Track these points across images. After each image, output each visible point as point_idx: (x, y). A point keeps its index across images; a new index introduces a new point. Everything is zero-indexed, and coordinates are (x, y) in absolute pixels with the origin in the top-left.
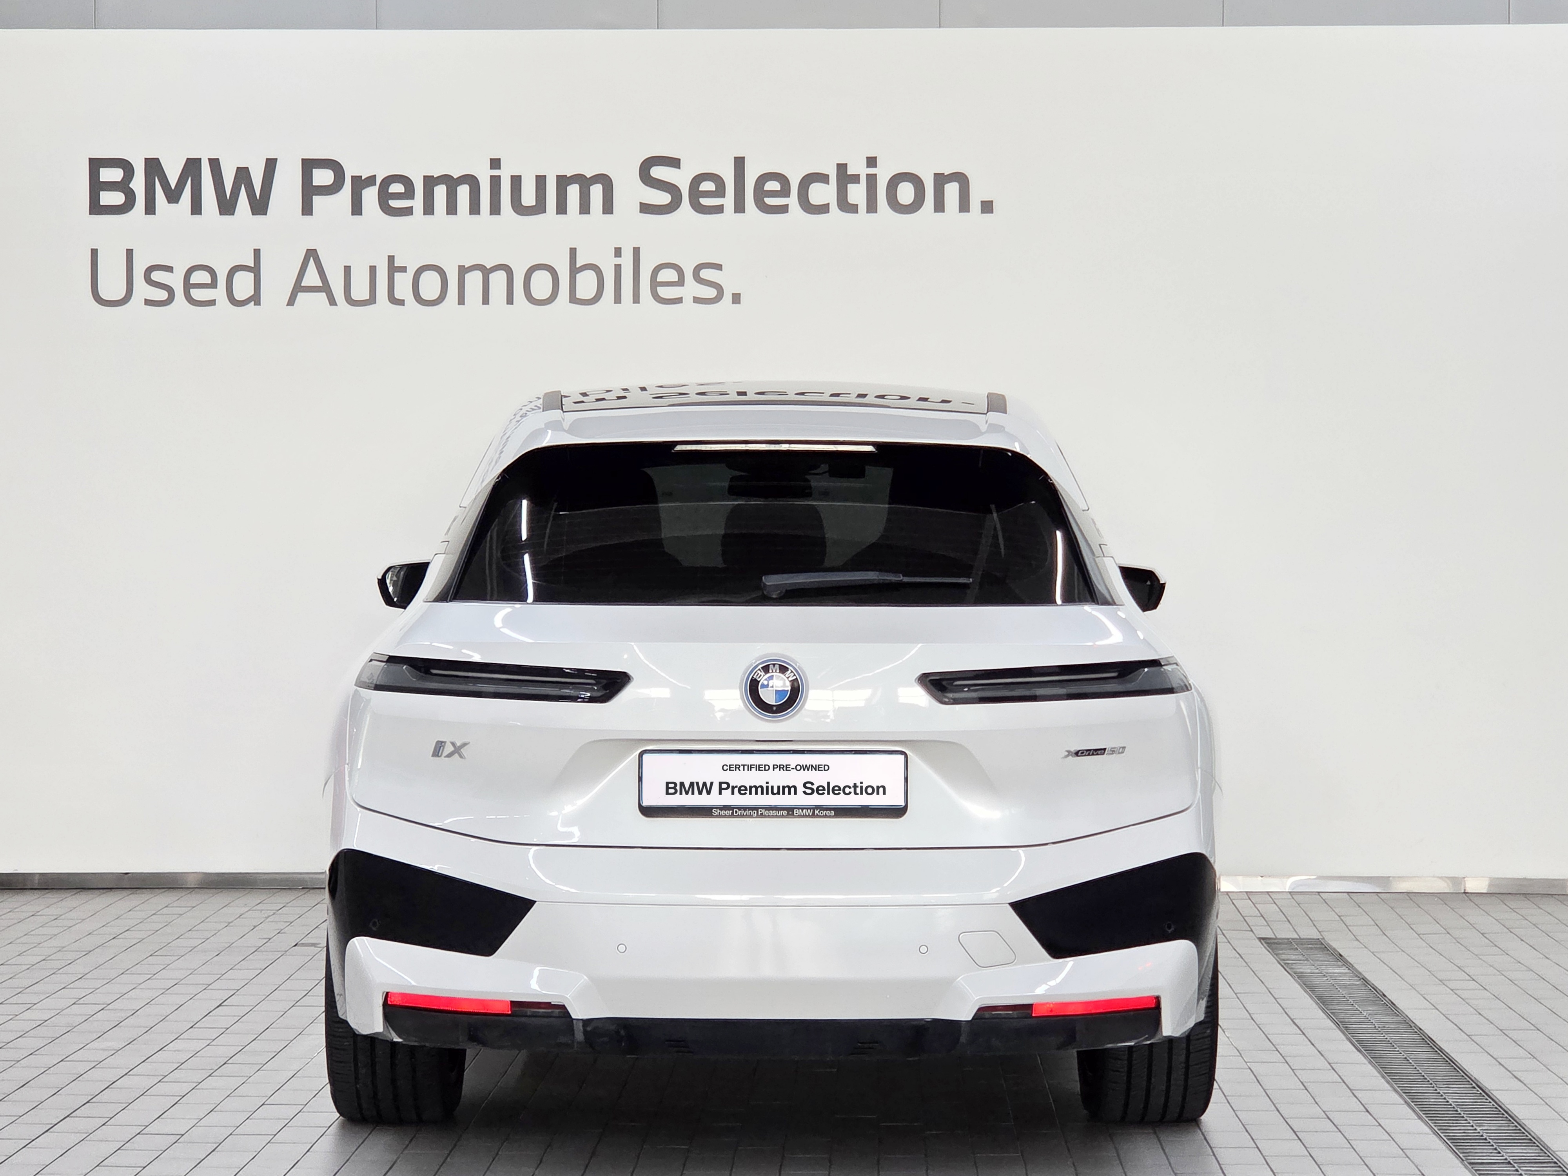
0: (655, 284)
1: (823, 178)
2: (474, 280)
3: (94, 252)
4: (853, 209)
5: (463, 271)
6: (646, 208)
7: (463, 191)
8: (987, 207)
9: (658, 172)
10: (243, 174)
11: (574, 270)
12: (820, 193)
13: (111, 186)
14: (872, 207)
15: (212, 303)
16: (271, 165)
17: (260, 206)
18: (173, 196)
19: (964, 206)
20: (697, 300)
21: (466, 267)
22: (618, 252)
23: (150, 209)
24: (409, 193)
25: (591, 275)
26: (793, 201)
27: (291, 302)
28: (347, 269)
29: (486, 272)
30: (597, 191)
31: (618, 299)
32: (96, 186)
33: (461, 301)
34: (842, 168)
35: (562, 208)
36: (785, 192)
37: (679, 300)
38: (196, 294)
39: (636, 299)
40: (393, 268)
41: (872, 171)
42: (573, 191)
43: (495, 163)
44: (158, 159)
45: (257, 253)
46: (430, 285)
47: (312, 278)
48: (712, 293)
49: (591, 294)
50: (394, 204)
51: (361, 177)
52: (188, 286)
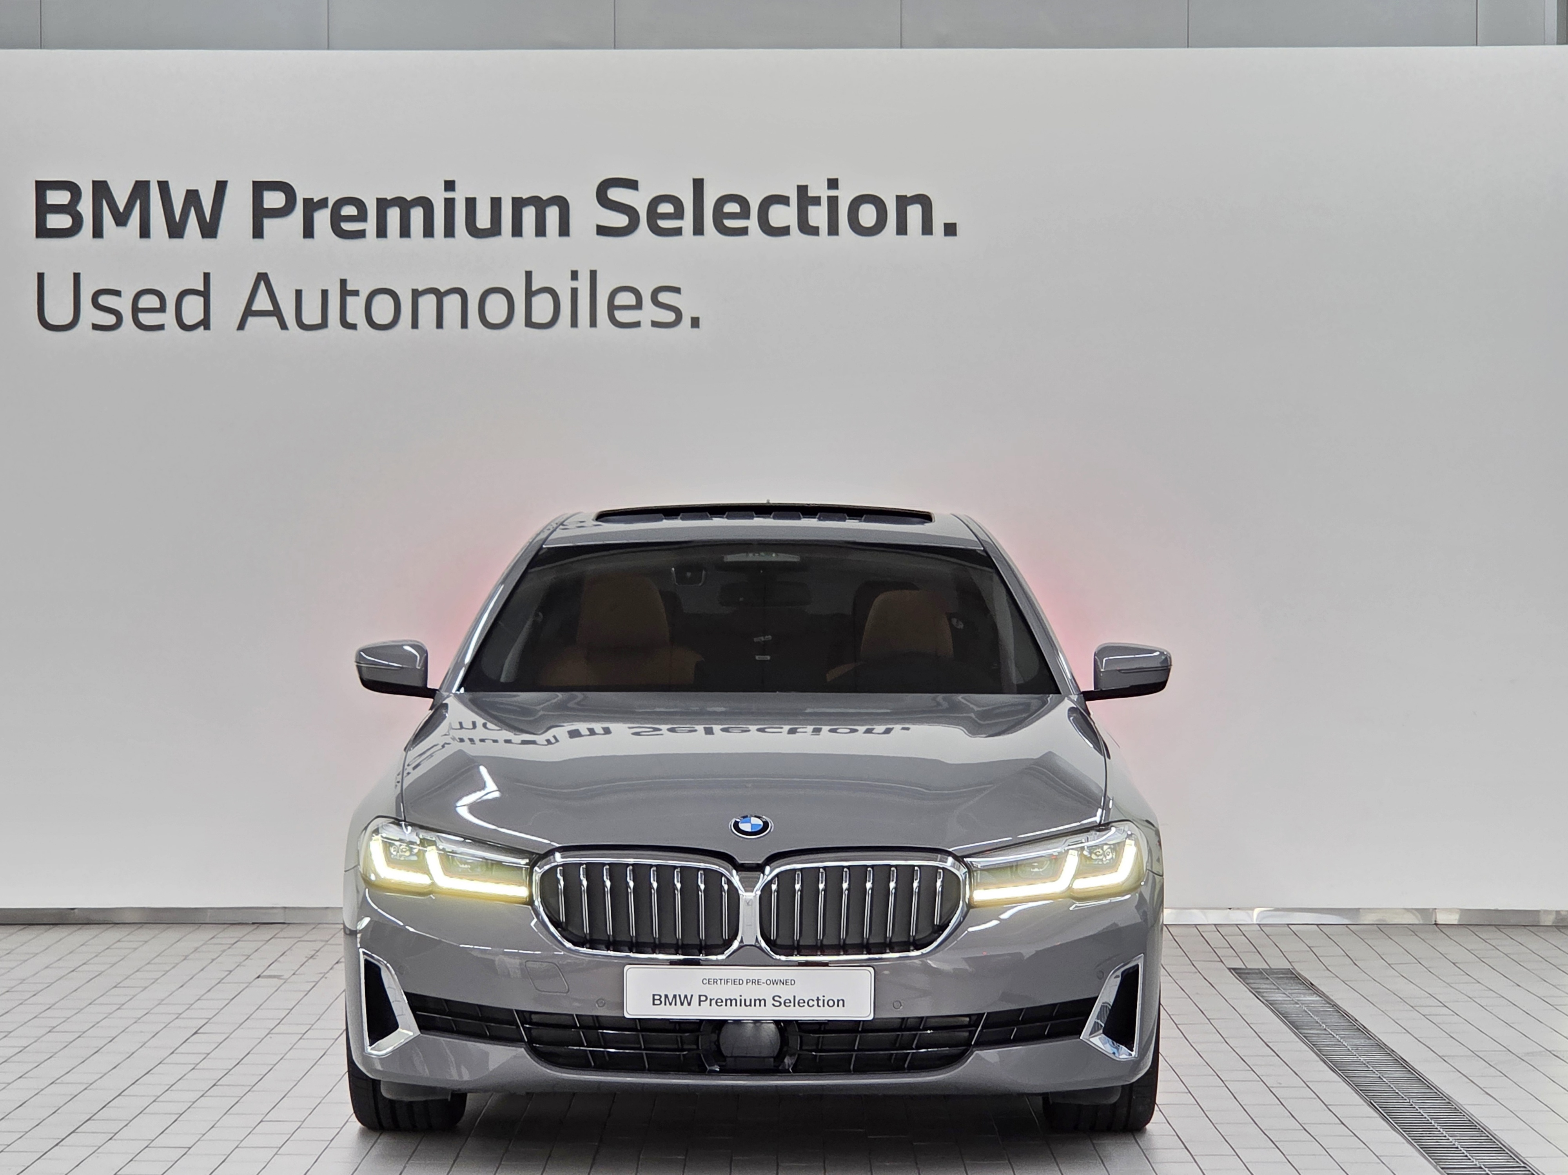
0: (612, 307)
1: (784, 200)
2: (428, 304)
3: (41, 276)
4: (815, 231)
5: (416, 294)
6: (603, 231)
7: (417, 215)
8: (950, 229)
9: (615, 194)
10: (192, 197)
11: (530, 294)
12: (780, 216)
13: (58, 209)
14: (833, 230)
15: (161, 327)
16: (221, 187)
17: (209, 230)
18: (121, 220)
19: (927, 229)
20: (655, 324)
21: (420, 290)
22: (574, 275)
23: (98, 232)
24: (362, 216)
25: (547, 298)
26: (753, 223)
27: (241, 326)
28: (299, 293)
29: (440, 295)
30: (553, 214)
31: (574, 323)
32: (43, 209)
33: (415, 325)
34: (802, 190)
35: (517, 231)
36: (745, 213)
37: (637, 324)
38: (144, 318)
39: (593, 323)
40: (345, 292)
41: (833, 193)
42: (529, 214)
43: (450, 185)
44: (105, 182)
45: (207, 276)
46: (383, 309)
47: (262, 302)
48: (670, 317)
49: (547, 318)
50: (346, 226)
51: (312, 199)
52: (136, 310)
